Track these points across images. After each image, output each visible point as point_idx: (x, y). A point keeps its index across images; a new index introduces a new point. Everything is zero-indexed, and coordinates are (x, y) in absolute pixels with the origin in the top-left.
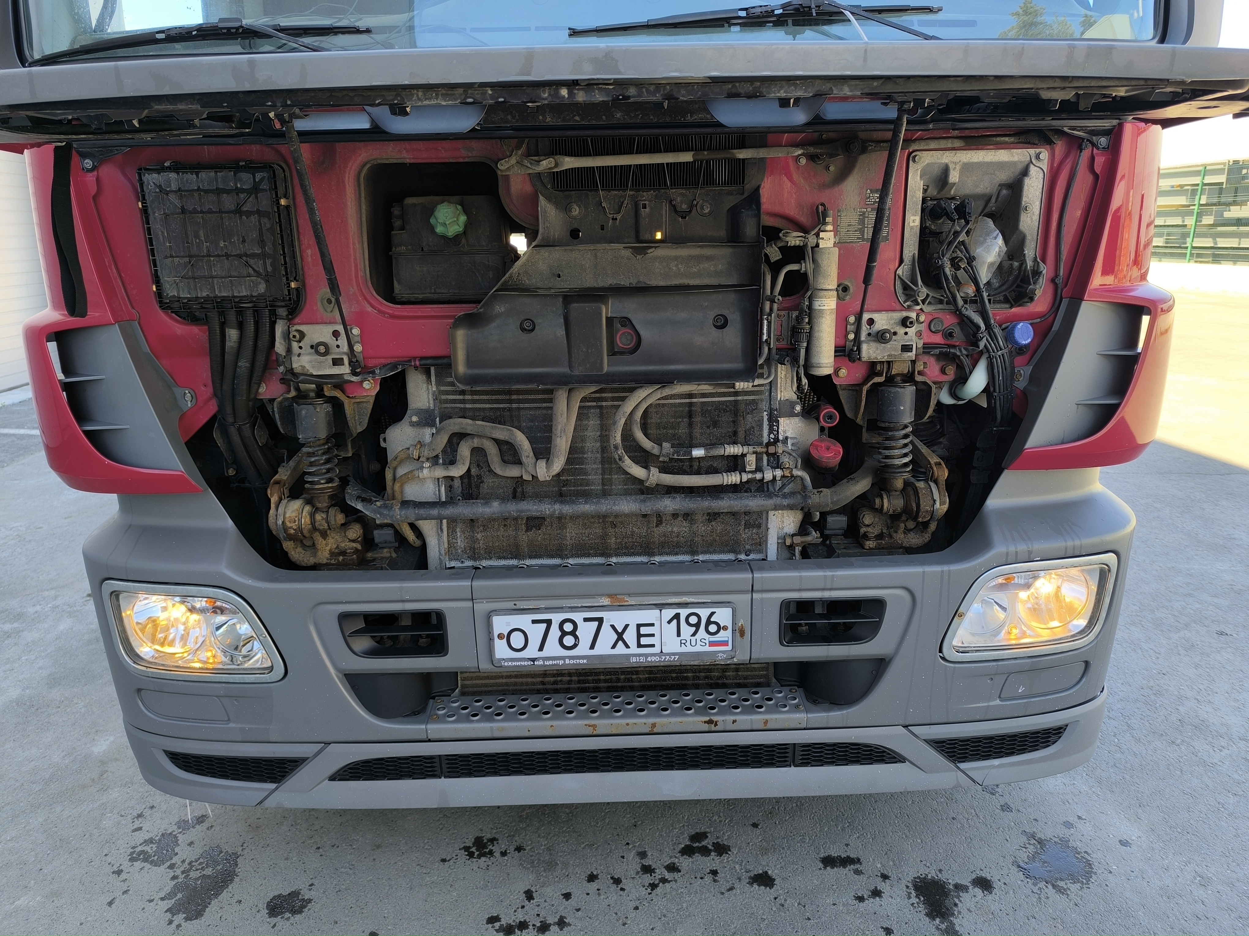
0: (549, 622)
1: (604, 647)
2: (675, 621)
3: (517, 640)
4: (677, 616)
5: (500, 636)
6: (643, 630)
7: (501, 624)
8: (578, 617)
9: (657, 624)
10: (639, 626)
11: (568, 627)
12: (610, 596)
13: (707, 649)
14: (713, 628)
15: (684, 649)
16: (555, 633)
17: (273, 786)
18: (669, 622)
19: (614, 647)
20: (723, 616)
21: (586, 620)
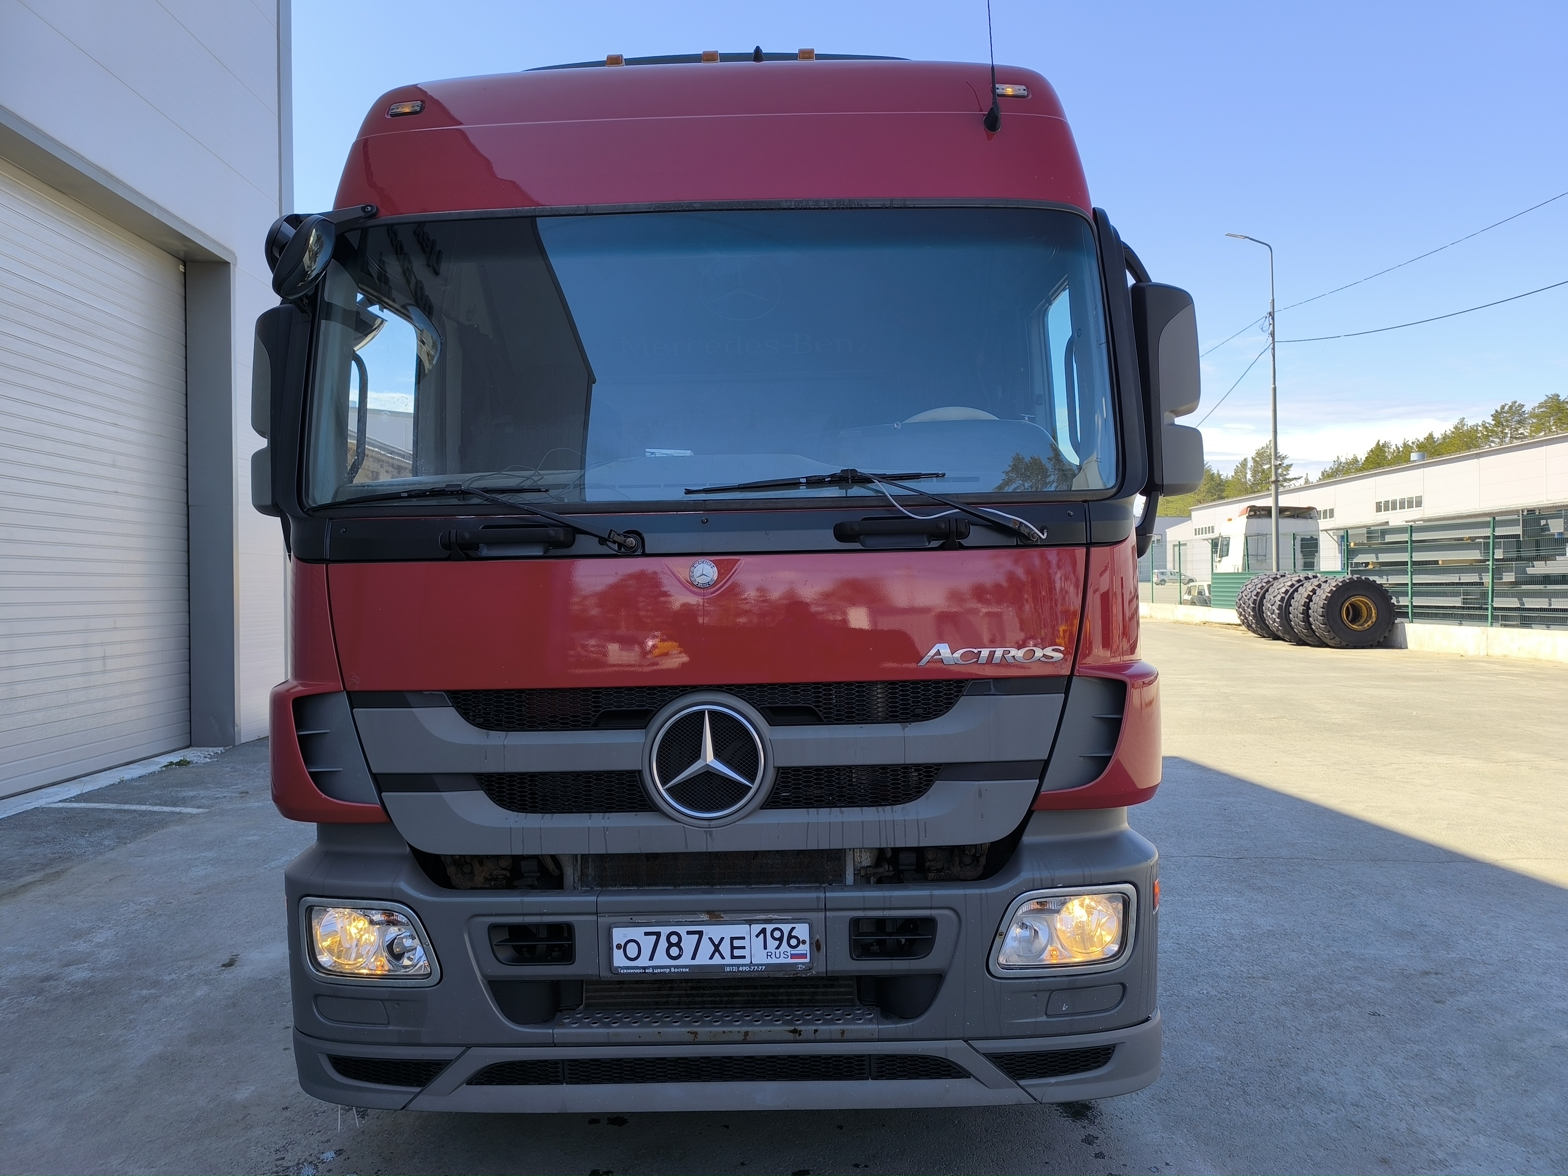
0: (658, 935)
1: (703, 959)
2: (762, 935)
3: (632, 950)
4: (763, 931)
5: (619, 947)
6: (736, 943)
7: (620, 935)
8: (682, 930)
9: (747, 937)
10: (732, 939)
11: (674, 939)
12: (708, 912)
13: (790, 961)
14: (794, 942)
15: (770, 961)
16: (663, 944)
17: (418, 1089)
18: (757, 936)
19: (711, 958)
20: (802, 931)
21: (689, 933)
